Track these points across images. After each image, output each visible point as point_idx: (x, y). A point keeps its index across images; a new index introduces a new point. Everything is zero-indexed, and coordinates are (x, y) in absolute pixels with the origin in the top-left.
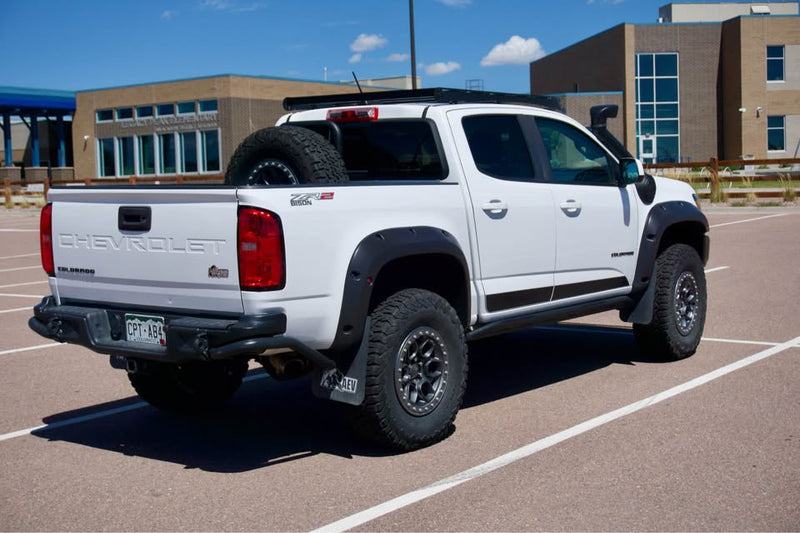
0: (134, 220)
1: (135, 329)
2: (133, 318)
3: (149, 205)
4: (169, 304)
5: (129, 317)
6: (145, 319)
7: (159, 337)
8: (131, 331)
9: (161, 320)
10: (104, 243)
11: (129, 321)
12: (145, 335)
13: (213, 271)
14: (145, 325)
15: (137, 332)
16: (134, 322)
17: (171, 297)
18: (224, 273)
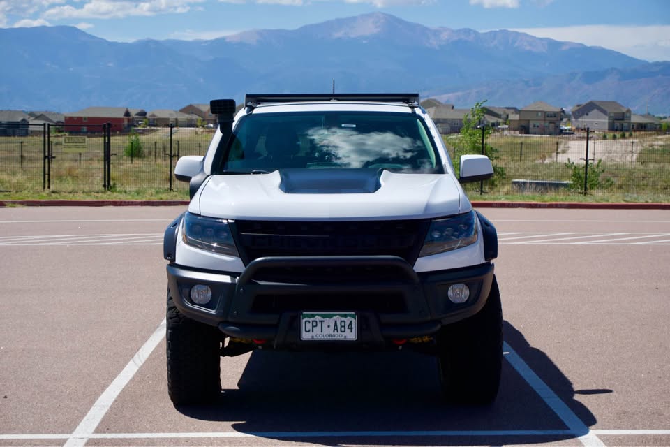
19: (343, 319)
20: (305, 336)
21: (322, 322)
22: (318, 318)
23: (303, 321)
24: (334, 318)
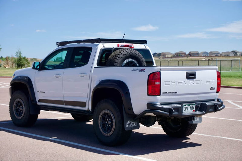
0: (191, 76)
1: (186, 109)
2: (185, 105)
3: (195, 71)
4: (198, 99)
5: (184, 105)
6: (189, 105)
7: (193, 109)
8: (185, 109)
9: (194, 105)
10: (181, 83)
11: (184, 106)
12: (189, 110)
13: (212, 89)
14: (189, 107)
15: (187, 109)
16: (186, 106)
17: (198, 97)
18: (214, 89)
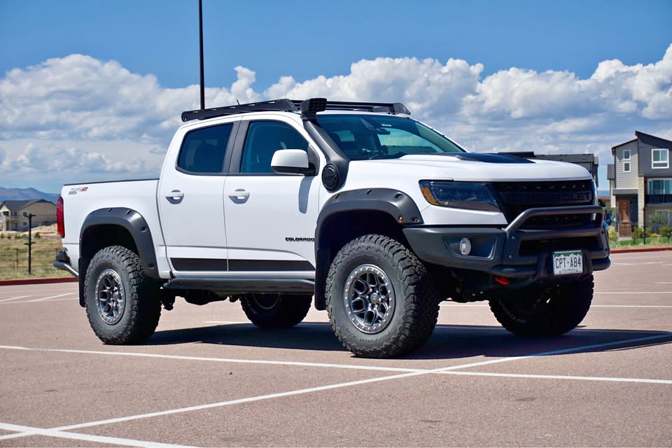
19: (575, 256)
20: (557, 272)
21: (564, 259)
22: (562, 256)
23: (555, 259)
24: (570, 256)
